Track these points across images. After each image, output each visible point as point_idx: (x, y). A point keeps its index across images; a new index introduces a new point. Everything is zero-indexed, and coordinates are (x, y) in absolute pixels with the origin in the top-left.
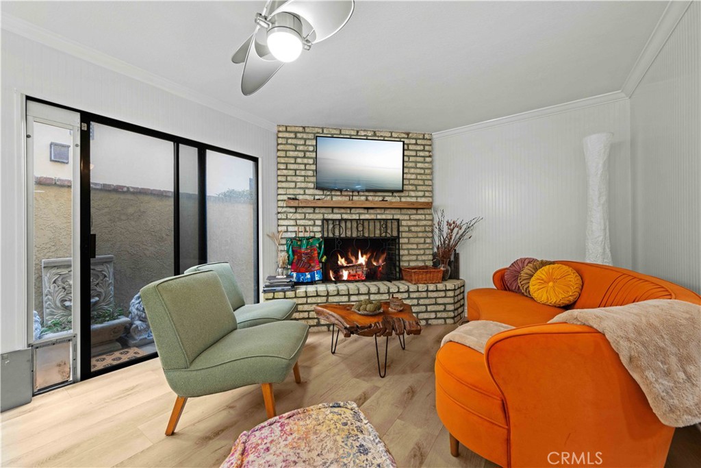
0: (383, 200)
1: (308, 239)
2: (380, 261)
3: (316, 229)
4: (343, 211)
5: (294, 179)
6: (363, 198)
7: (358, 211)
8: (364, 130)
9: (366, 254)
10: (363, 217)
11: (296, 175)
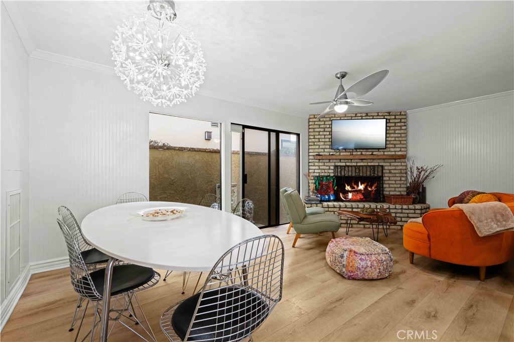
0: (372, 154)
1: (327, 177)
2: (373, 188)
3: (330, 171)
4: (346, 161)
5: (318, 143)
6: (359, 153)
7: (356, 161)
8: (360, 113)
9: (364, 183)
10: (359, 164)
11: (319, 141)
